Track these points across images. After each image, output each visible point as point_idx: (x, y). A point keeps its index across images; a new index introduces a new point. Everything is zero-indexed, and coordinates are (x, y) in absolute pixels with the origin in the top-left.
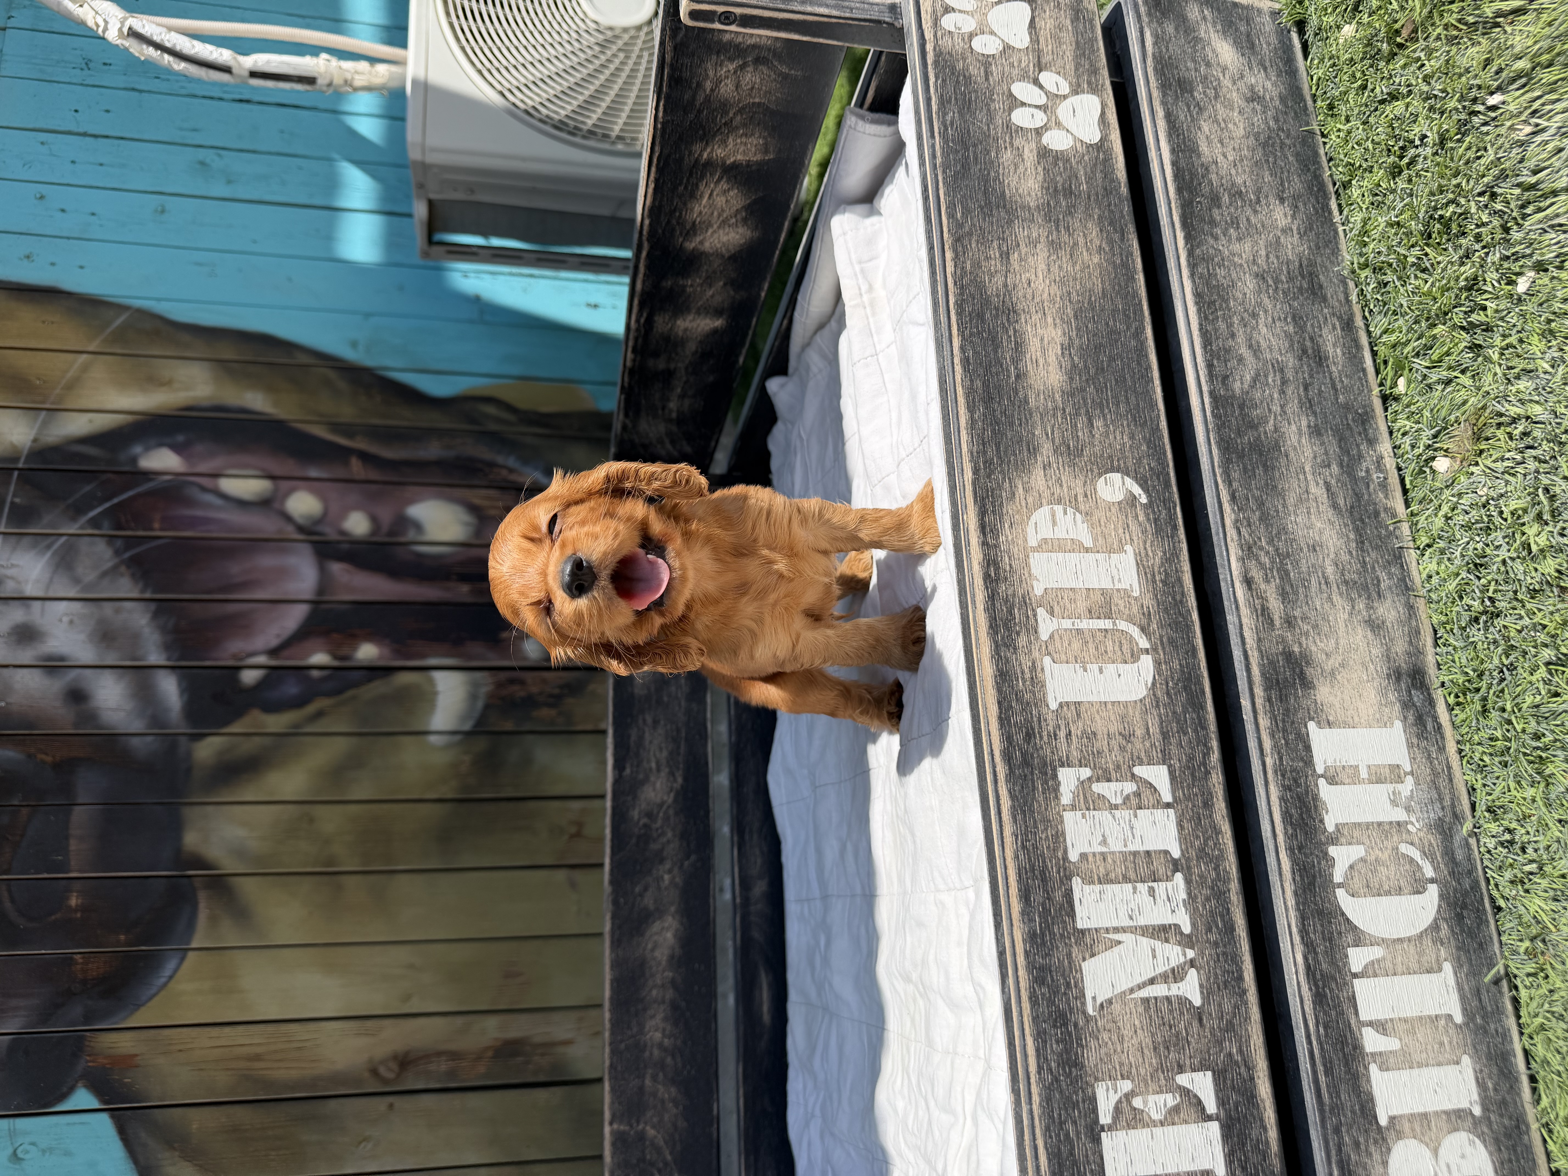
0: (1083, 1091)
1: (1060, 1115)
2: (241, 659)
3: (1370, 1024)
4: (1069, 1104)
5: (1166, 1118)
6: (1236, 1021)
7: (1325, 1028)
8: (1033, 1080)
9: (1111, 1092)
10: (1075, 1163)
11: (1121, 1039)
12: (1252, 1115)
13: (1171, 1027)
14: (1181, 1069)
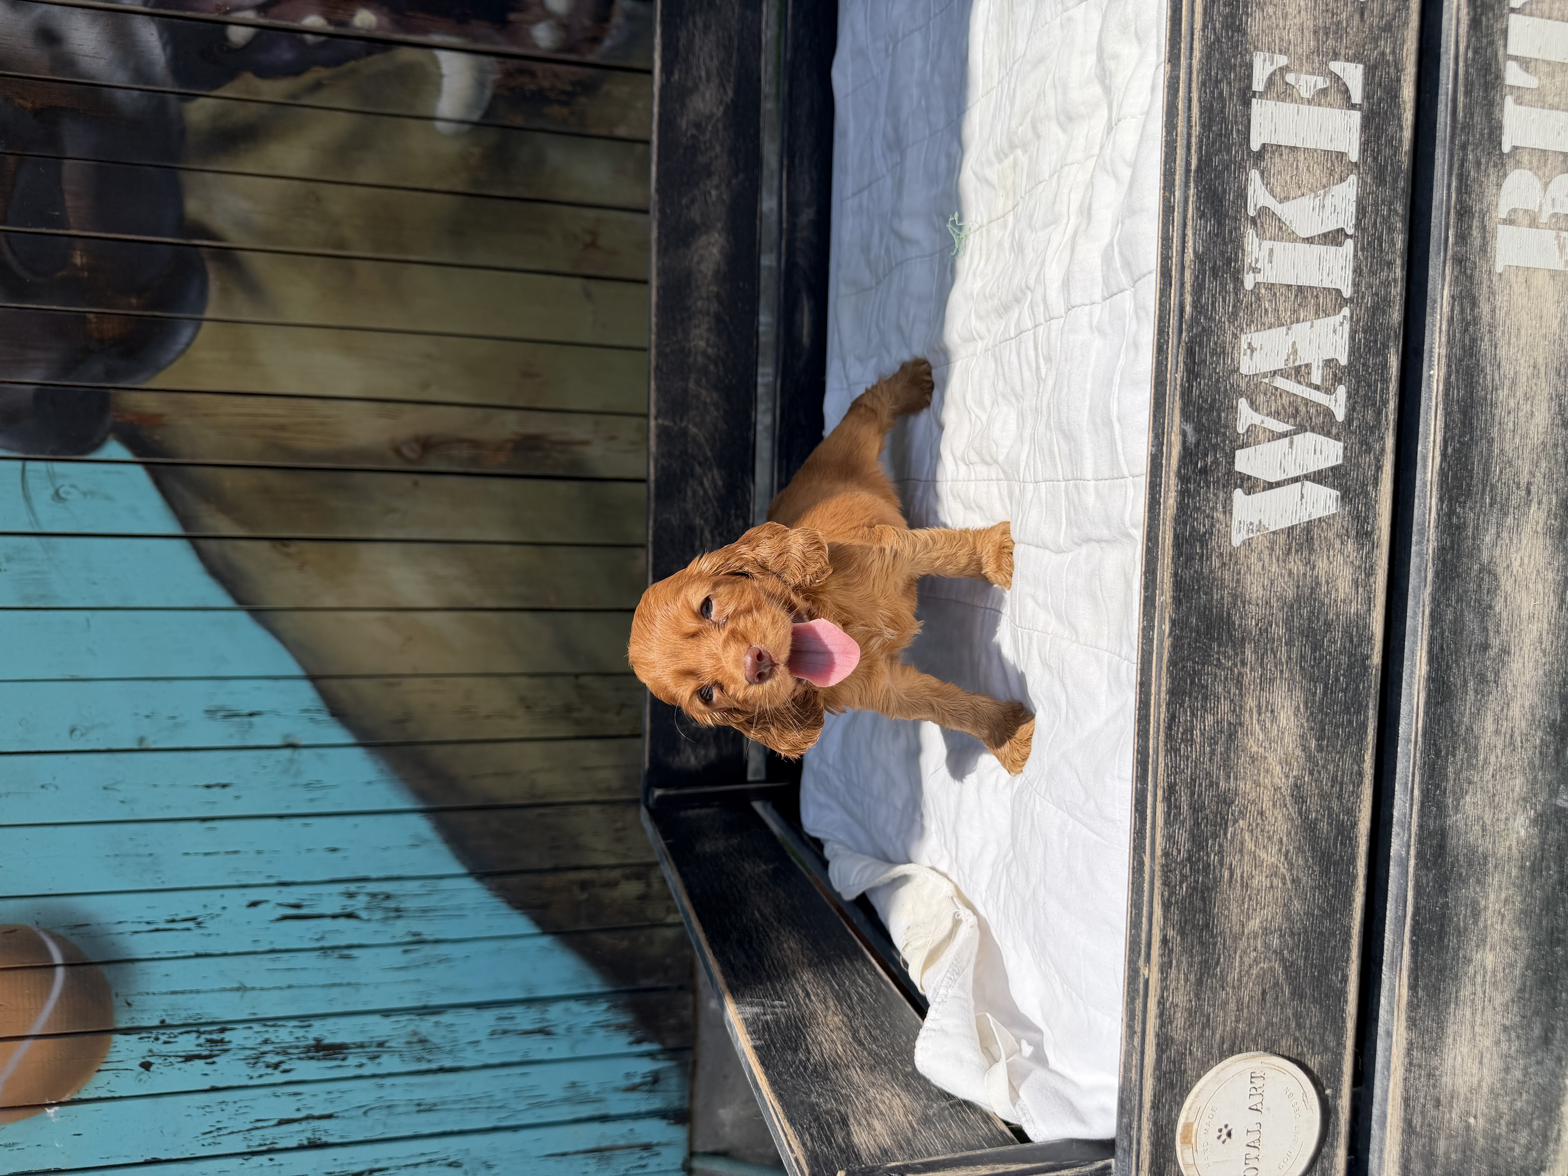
0: (1241, 57)
1: (1217, 74)
2: (227, 13)
3: (1516, 58)
4: (1227, 66)
5: (1313, 99)
6: (1395, 23)
7: (1475, 52)
8: (1196, 37)
9: (1268, 63)
10: (1224, 119)
11: (1285, 16)
12: (1392, 113)
13: (1333, 15)
14: (1336, 56)
